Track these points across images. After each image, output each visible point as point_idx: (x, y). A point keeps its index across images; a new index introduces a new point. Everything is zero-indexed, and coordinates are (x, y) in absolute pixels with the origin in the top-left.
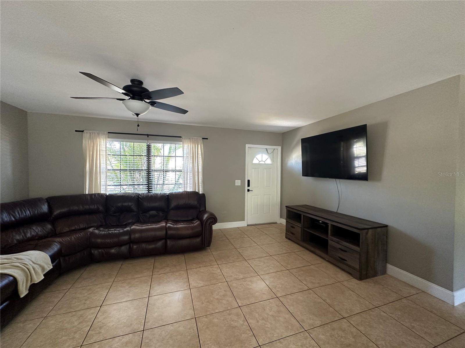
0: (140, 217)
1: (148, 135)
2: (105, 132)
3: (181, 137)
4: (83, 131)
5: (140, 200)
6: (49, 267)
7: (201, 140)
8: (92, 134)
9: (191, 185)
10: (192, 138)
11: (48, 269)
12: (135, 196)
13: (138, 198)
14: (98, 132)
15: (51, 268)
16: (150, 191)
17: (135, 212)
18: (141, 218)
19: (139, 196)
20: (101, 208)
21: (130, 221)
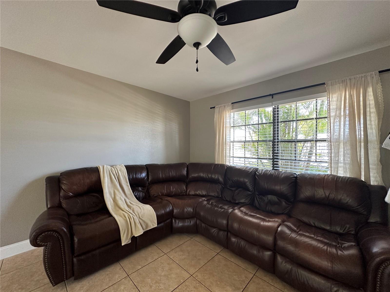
0: (255, 198)
1: (272, 95)
2: (230, 104)
3: (324, 84)
4: (214, 107)
5: (256, 177)
6: (153, 225)
7: (376, 77)
8: (220, 107)
9: (347, 166)
10: (350, 79)
11: (152, 227)
12: (251, 171)
13: (255, 174)
14: (224, 105)
15: (154, 227)
16: (275, 168)
17: (249, 191)
18: (256, 201)
19: (256, 173)
20: (221, 179)
21: (243, 201)
